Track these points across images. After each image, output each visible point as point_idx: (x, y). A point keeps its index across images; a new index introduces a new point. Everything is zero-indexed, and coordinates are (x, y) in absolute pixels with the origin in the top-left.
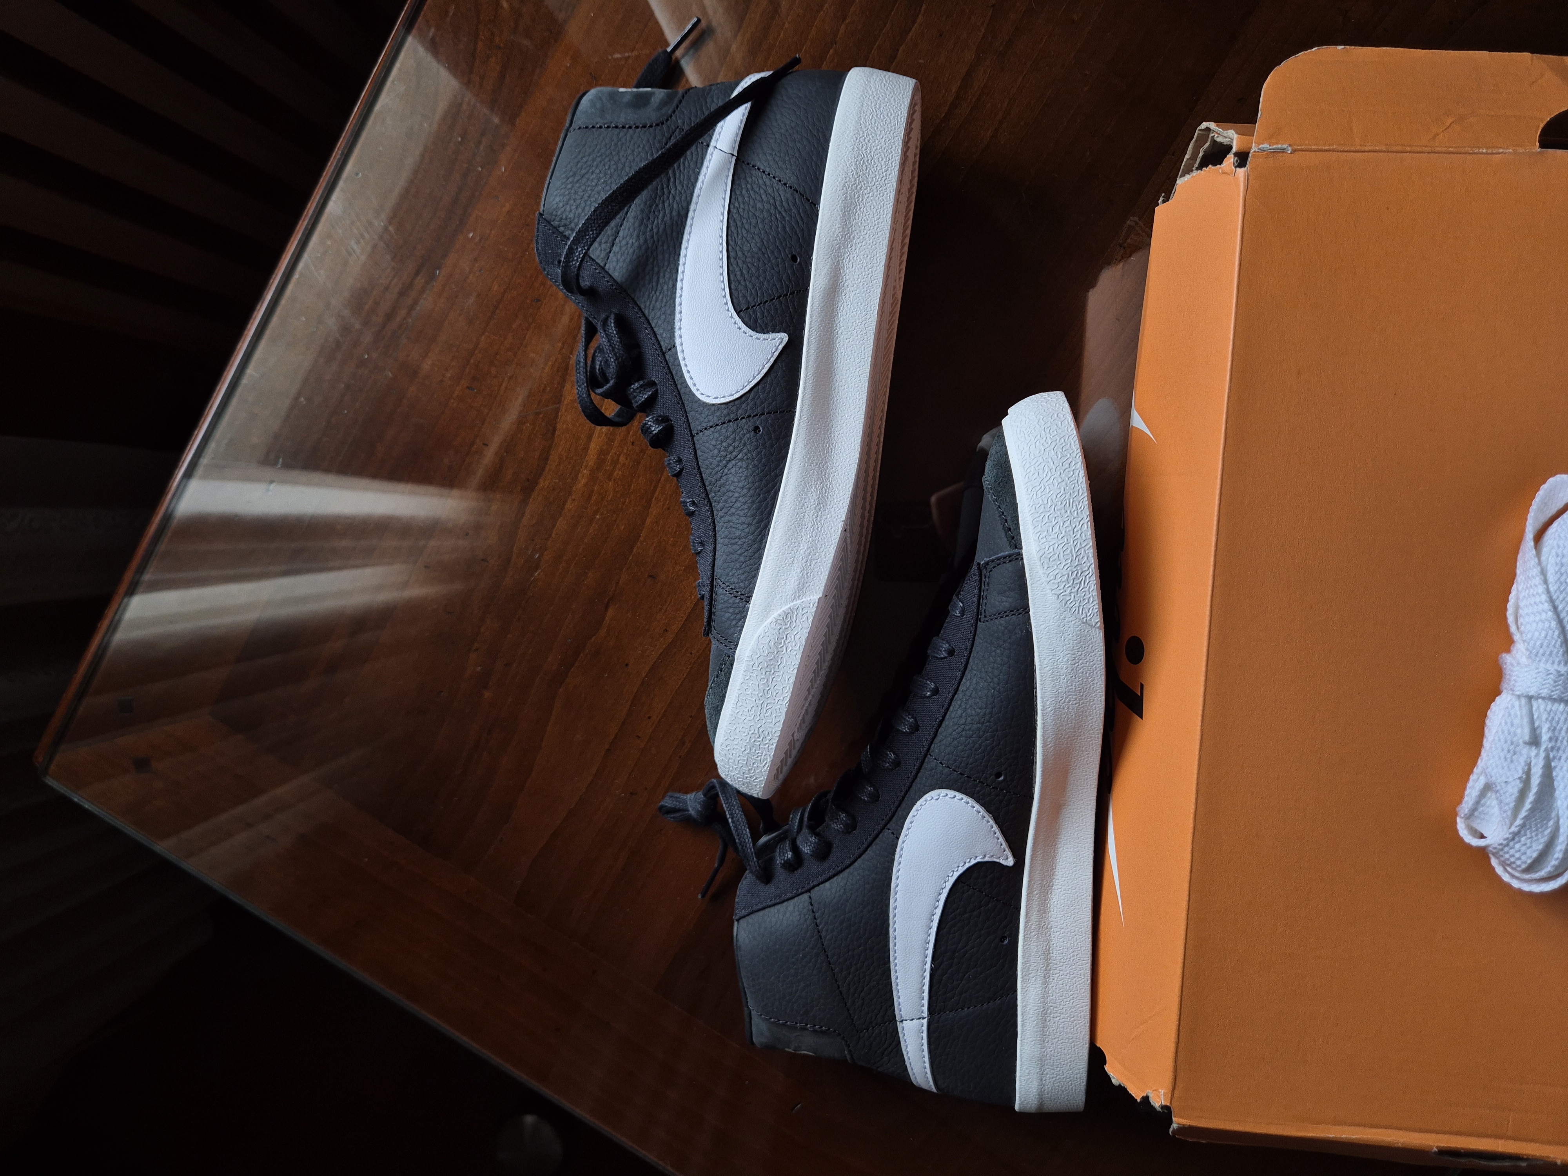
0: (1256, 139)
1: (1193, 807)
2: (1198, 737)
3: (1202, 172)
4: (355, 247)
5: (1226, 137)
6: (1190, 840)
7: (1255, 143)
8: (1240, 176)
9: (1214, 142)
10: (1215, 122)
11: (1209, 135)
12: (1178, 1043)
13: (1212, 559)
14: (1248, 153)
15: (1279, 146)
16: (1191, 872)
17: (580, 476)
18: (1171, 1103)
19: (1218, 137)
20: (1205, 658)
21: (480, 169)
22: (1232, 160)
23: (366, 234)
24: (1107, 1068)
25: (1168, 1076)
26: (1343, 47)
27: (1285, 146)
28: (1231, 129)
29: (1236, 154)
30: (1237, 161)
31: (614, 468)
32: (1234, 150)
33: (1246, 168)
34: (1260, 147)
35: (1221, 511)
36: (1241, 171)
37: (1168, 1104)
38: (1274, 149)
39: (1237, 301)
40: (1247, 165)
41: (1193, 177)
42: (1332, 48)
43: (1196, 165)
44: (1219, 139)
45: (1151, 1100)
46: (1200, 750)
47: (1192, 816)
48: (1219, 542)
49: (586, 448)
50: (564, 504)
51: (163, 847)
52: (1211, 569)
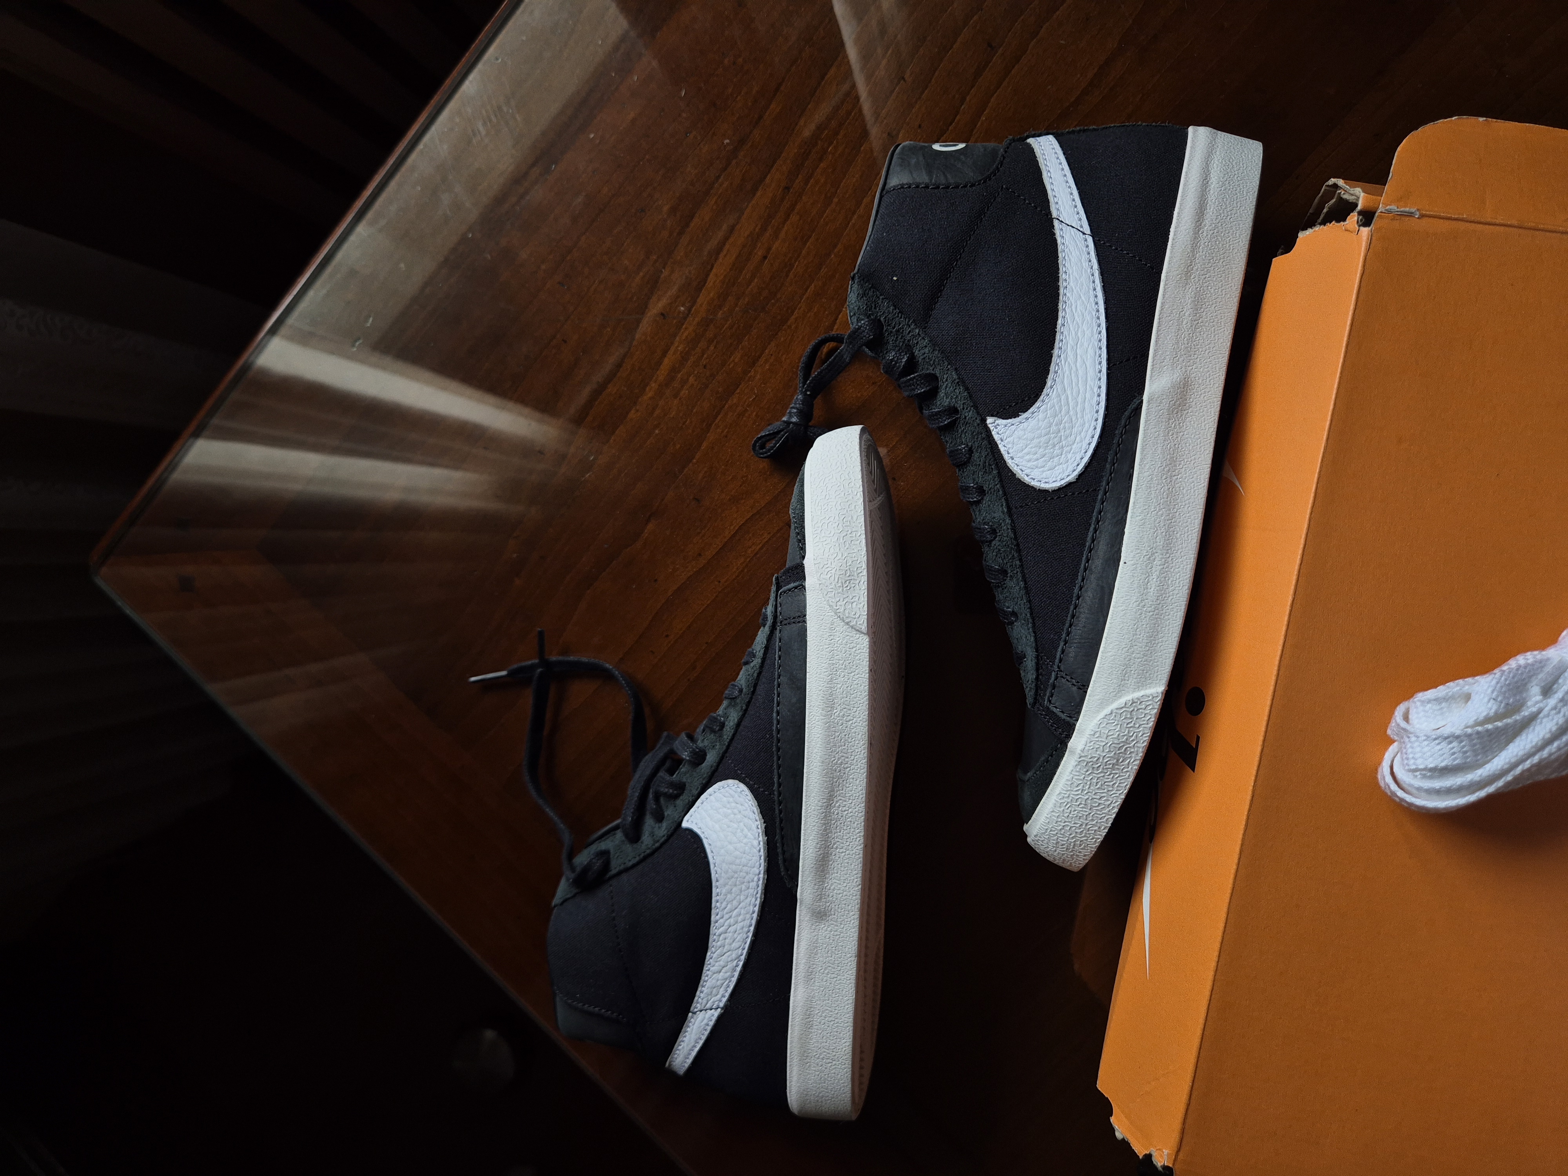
0: (1383, 200)
1: (1235, 867)
2: (1249, 797)
3: (1325, 227)
4: (481, 129)
5: (1352, 195)
6: (1227, 900)
7: (1383, 203)
8: (1363, 235)
9: (1340, 199)
10: (1343, 179)
11: (1336, 191)
12: (1188, 1105)
13: (1286, 618)
14: (1375, 213)
15: (1407, 209)
16: (1224, 933)
17: (648, 389)
18: (1174, 1164)
19: (1344, 194)
20: (1266, 718)
21: (613, 75)
22: (1356, 218)
23: (493, 117)
24: (1112, 1119)
25: (1174, 1137)
26: (1485, 119)
27: (1413, 210)
28: (1358, 187)
29: (1360, 213)
30: (1361, 220)
31: (682, 386)
32: (1359, 208)
33: (1370, 228)
34: (1387, 208)
35: (1301, 571)
36: (1365, 231)
37: (1171, 1166)
38: (1401, 212)
39: (1344, 361)
40: (1372, 225)
41: (1314, 231)
42: (1472, 120)
43: (1320, 220)
44: (1346, 197)
45: (1153, 1159)
46: (1249, 810)
47: (1232, 876)
48: (1295, 601)
49: (659, 363)
50: (627, 413)
51: (215, 690)
52: (1284, 628)
